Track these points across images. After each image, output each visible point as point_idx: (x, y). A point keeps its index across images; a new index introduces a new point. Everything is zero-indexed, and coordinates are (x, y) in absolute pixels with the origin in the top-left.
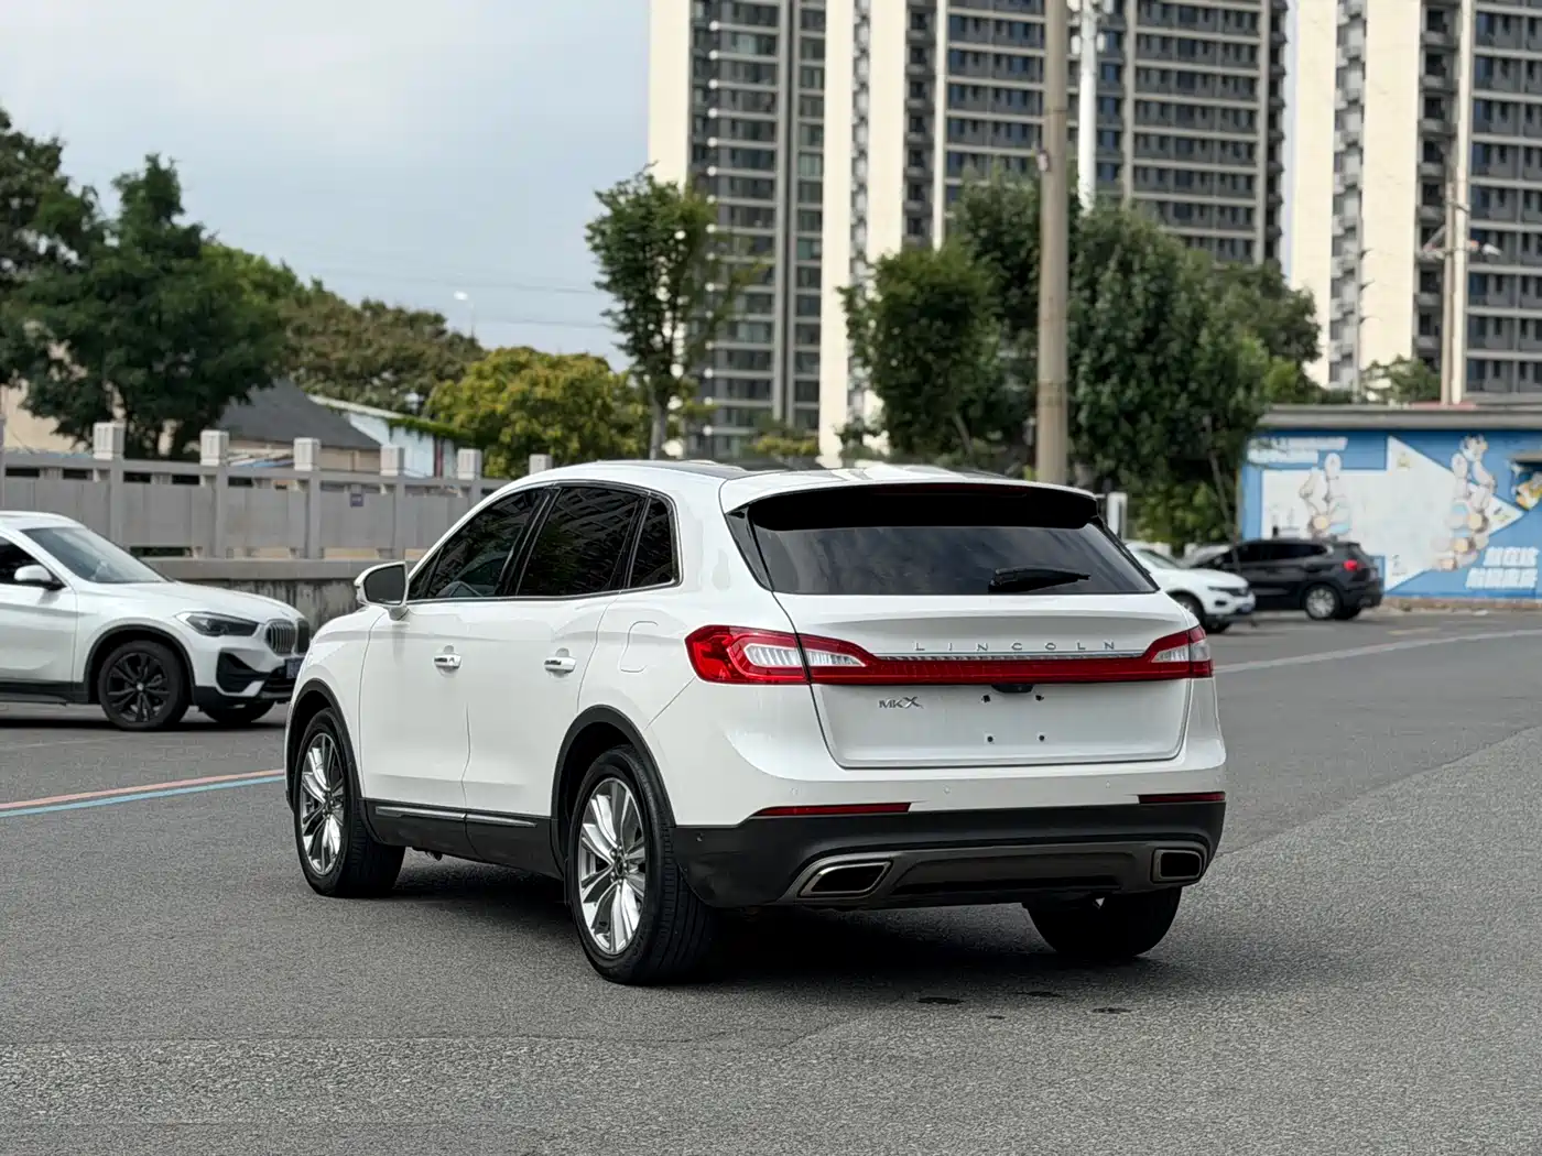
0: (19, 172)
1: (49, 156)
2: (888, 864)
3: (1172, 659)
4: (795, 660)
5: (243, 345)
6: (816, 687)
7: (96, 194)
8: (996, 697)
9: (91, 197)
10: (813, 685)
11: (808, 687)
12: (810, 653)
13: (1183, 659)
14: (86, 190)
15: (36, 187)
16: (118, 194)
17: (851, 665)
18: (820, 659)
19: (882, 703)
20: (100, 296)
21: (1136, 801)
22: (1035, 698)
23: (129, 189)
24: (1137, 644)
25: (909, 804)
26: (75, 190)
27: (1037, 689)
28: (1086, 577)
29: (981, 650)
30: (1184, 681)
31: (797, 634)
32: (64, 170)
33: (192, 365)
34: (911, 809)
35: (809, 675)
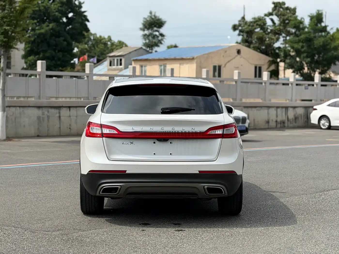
0: (286, 15)
1: (294, 11)
2: (120, 187)
3: (216, 133)
4: (99, 132)
5: (333, 52)
6: (104, 138)
7: (304, 19)
8: (157, 142)
9: (303, 20)
10: (103, 138)
11: (102, 138)
12: (104, 129)
13: (220, 133)
14: (301, 18)
15: (290, 18)
16: (309, 18)
17: (114, 133)
18: (106, 131)
19: (123, 143)
20: (302, 42)
21: (198, 172)
22: (170, 143)
23: (312, 18)
24: (204, 129)
25: (126, 171)
26: (299, 18)
27: (170, 141)
28: (194, 110)
29: (151, 129)
30: (219, 139)
31: (101, 124)
32: (297, 14)
33: (323, 57)
34: (127, 172)
35: (102, 135)
